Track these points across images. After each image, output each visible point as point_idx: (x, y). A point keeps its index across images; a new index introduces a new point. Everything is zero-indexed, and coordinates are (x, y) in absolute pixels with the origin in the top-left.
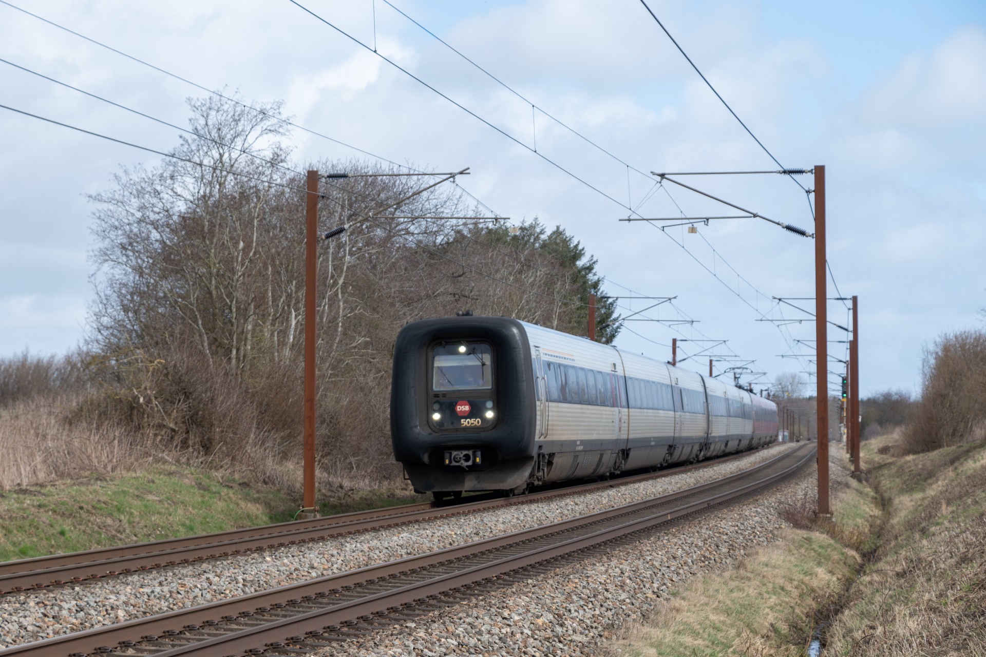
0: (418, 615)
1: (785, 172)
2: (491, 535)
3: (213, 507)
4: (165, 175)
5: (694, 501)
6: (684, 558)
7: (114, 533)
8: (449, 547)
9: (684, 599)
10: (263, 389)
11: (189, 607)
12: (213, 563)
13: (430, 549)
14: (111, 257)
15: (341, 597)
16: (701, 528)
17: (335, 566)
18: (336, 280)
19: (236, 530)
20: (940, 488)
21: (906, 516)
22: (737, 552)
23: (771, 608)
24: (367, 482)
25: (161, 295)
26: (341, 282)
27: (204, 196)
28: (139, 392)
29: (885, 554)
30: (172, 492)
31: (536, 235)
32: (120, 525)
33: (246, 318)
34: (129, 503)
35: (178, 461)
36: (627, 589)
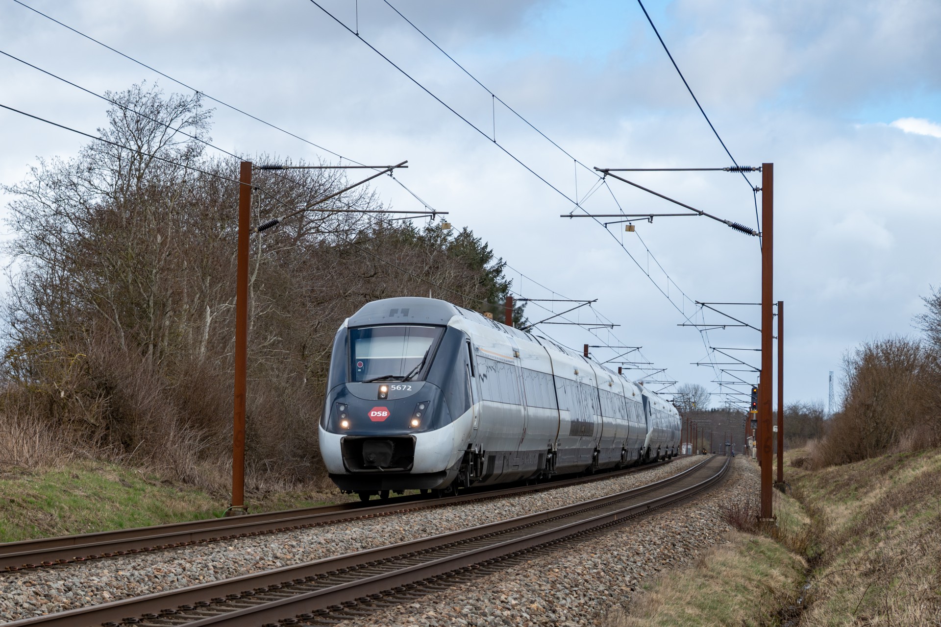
1: (737, 169)
2: (437, 532)
3: (139, 505)
4: (82, 167)
6: (647, 555)
7: (46, 526)
8: (400, 543)
9: (657, 592)
10: (181, 386)
11: (168, 591)
13: (383, 543)
14: (27, 249)
15: (318, 584)
16: (654, 527)
17: (297, 556)
20: (879, 496)
21: (844, 524)
22: (692, 552)
23: (740, 605)
24: (281, 483)
26: (253, 279)
27: (121, 189)
28: (60, 386)
29: (832, 558)
30: (98, 488)
31: (443, 237)
32: (52, 519)
33: (164, 314)
34: (57, 497)
35: (99, 458)
36: (604, 580)
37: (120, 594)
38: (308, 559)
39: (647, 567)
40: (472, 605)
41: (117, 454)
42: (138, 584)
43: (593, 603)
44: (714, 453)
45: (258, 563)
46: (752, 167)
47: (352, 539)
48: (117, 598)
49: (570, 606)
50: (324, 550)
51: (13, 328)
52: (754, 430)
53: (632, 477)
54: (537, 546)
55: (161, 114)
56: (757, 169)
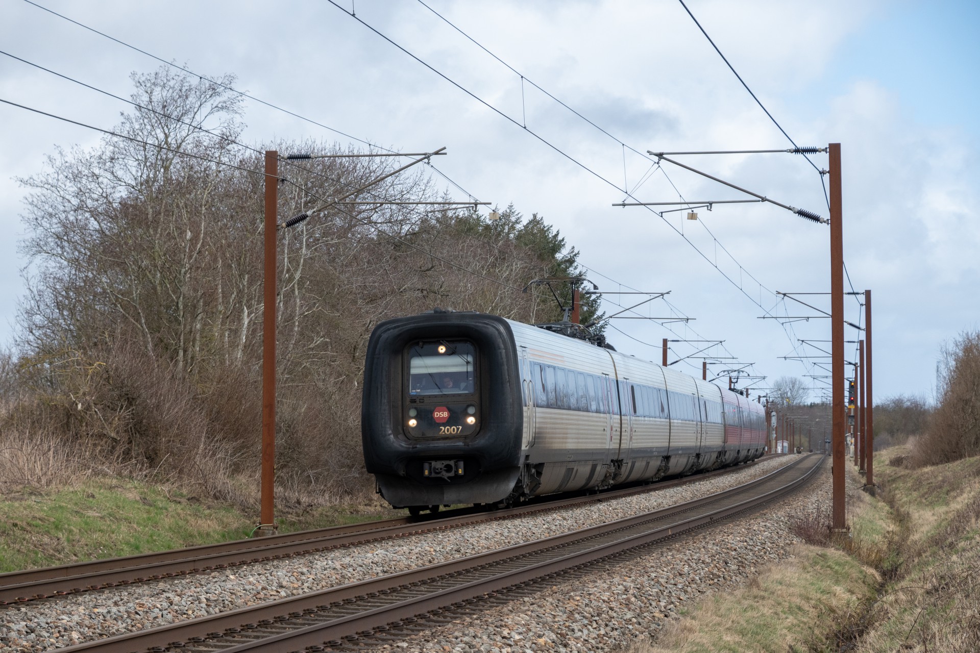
0: (407, 635)
1: (797, 151)
2: (474, 552)
3: (159, 525)
4: (104, 157)
5: (693, 516)
6: (692, 575)
7: (51, 552)
8: (428, 565)
9: (693, 618)
10: (214, 394)
11: (149, 629)
12: (170, 582)
13: (409, 566)
14: (45, 248)
15: (316, 618)
16: (707, 543)
17: (306, 585)
18: (292, 275)
19: (185, 548)
20: (966, 501)
21: (928, 532)
22: (747, 570)
23: (789, 629)
24: (327, 496)
25: (99, 290)
26: (297, 276)
27: (147, 181)
28: (77, 398)
29: (908, 572)
30: (114, 508)
31: (510, 225)
32: (58, 544)
33: (194, 317)
34: (68, 519)
35: (120, 474)
36: (633, 607)
37: (91, 634)
38: (319, 587)
39: (689, 589)
40: (466, 643)
41: (141, 470)
42: (115, 622)
43: (616, 633)
44: (811, 451)
45: (259, 593)
46: (817, 148)
47: (372, 563)
48: (87, 638)
49: (587, 639)
50: (338, 577)
51: (31, 334)
52: (852, 427)
53: (708, 482)
54: (570, 569)
55: (190, 99)
56: (823, 150)
